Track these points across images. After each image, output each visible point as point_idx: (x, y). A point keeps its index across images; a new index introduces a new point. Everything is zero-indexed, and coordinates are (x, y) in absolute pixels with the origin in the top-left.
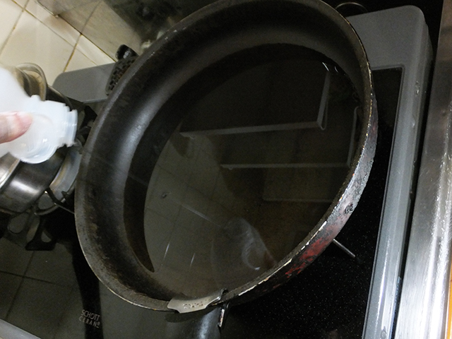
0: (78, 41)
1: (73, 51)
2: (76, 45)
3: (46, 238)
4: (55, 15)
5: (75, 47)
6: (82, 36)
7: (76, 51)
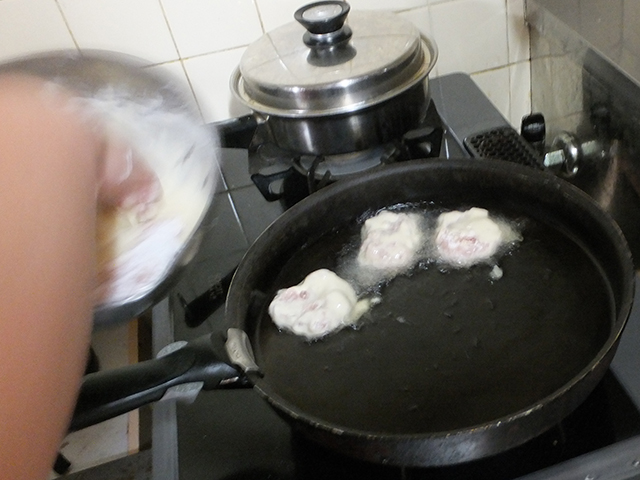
0: (520, 62)
1: (503, 67)
2: (514, 63)
3: (276, 187)
4: (526, 20)
5: (509, 65)
6: (528, 63)
7: (507, 69)
